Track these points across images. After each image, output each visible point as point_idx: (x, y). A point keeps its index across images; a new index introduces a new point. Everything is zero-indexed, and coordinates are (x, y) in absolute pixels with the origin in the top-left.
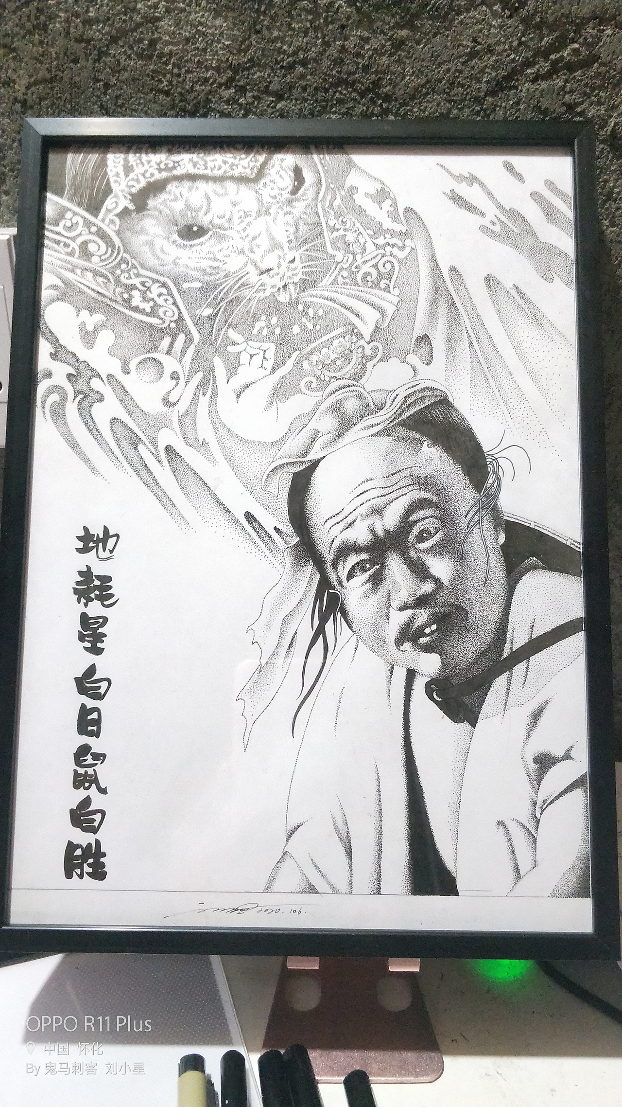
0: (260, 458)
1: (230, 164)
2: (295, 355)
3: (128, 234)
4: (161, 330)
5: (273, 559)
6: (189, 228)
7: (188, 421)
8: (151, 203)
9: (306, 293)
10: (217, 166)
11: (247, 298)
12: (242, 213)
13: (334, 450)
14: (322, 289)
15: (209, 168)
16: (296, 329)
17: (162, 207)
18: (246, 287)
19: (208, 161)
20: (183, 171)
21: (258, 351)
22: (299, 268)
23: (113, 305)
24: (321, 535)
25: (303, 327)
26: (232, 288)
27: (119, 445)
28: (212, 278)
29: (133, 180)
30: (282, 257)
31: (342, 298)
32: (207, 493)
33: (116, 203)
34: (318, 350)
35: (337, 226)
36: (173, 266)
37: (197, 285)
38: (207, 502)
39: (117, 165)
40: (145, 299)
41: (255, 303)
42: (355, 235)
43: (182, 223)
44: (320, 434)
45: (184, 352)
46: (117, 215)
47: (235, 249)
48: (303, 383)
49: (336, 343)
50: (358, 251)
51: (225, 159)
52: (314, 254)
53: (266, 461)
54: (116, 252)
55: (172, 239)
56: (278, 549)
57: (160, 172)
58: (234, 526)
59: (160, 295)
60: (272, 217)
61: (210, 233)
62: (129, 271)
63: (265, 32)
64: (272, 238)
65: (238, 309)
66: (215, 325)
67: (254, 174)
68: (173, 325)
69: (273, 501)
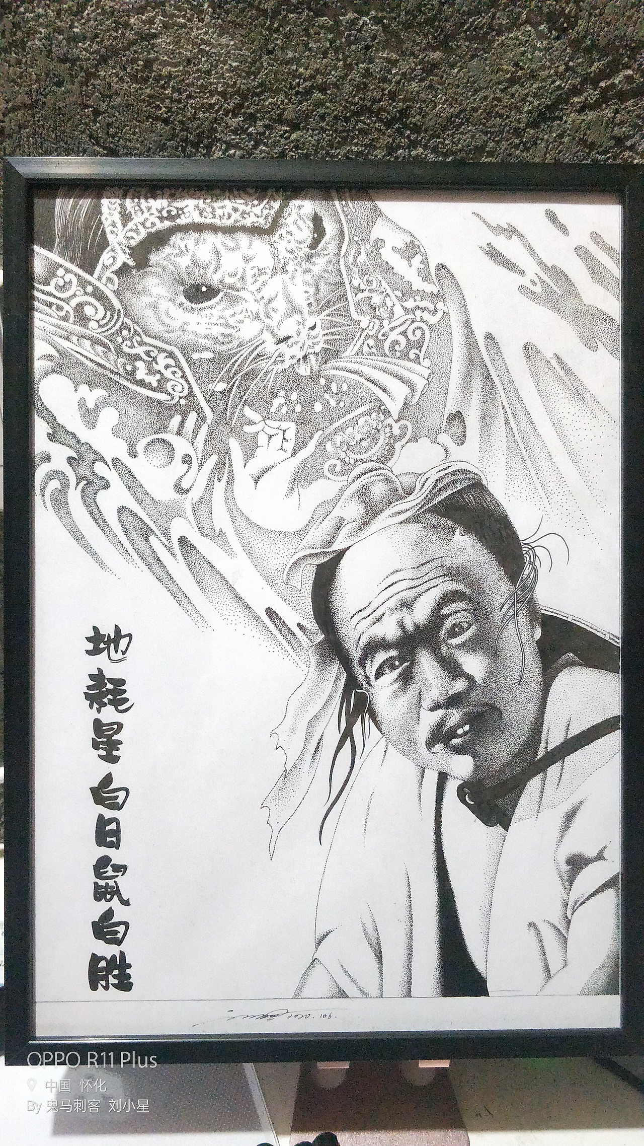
0: (281, 549)
1: (241, 211)
2: (317, 435)
3: (128, 295)
4: (170, 408)
5: (297, 658)
6: (197, 287)
7: (203, 509)
8: (153, 258)
9: (328, 365)
10: (226, 214)
11: (264, 371)
12: (256, 270)
13: (359, 539)
14: (346, 359)
15: (217, 216)
16: (318, 407)
17: (165, 263)
18: (262, 358)
19: (216, 208)
20: (189, 220)
21: (277, 431)
22: (320, 336)
23: (115, 378)
24: (348, 632)
25: (326, 405)
26: (246, 358)
27: (128, 538)
28: (224, 347)
29: (131, 230)
30: (302, 323)
31: (367, 371)
32: (225, 587)
33: (114, 257)
34: (341, 429)
35: (362, 287)
36: (180, 333)
37: (208, 355)
38: (226, 597)
39: (113, 212)
40: (151, 372)
41: (272, 377)
42: (382, 297)
43: (189, 282)
44: (346, 522)
45: (196, 432)
46: (115, 272)
47: (250, 313)
48: (326, 467)
49: (361, 422)
50: (385, 316)
51: (235, 205)
52: (337, 320)
53: (289, 552)
54: (116, 316)
55: (178, 302)
56: (302, 648)
57: (162, 222)
58: (255, 623)
59: (167, 367)
60: (289, 275)
61: (221, 294)
62: (131, 339)
63: (279, 53)
64: (290, 302)
65: (254, 383)
66: (230, 402)
67: (269, 224)
68: (183, 402)
69: (296, 595)
